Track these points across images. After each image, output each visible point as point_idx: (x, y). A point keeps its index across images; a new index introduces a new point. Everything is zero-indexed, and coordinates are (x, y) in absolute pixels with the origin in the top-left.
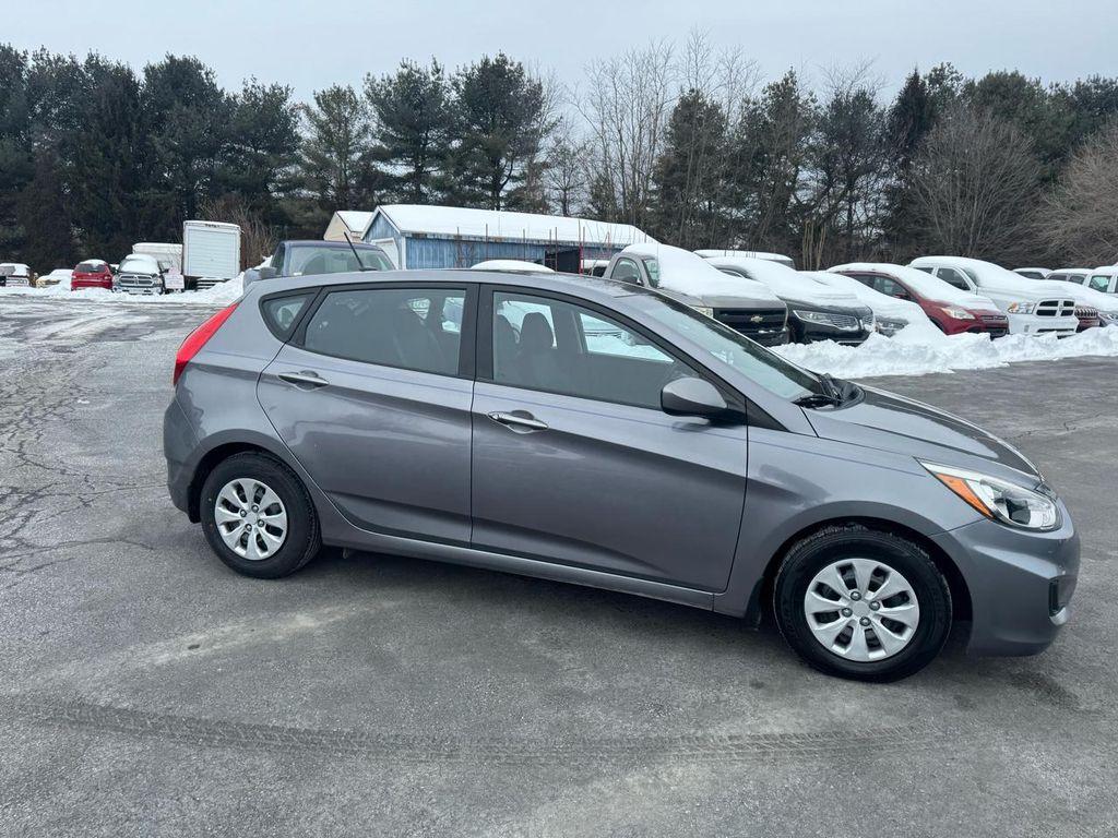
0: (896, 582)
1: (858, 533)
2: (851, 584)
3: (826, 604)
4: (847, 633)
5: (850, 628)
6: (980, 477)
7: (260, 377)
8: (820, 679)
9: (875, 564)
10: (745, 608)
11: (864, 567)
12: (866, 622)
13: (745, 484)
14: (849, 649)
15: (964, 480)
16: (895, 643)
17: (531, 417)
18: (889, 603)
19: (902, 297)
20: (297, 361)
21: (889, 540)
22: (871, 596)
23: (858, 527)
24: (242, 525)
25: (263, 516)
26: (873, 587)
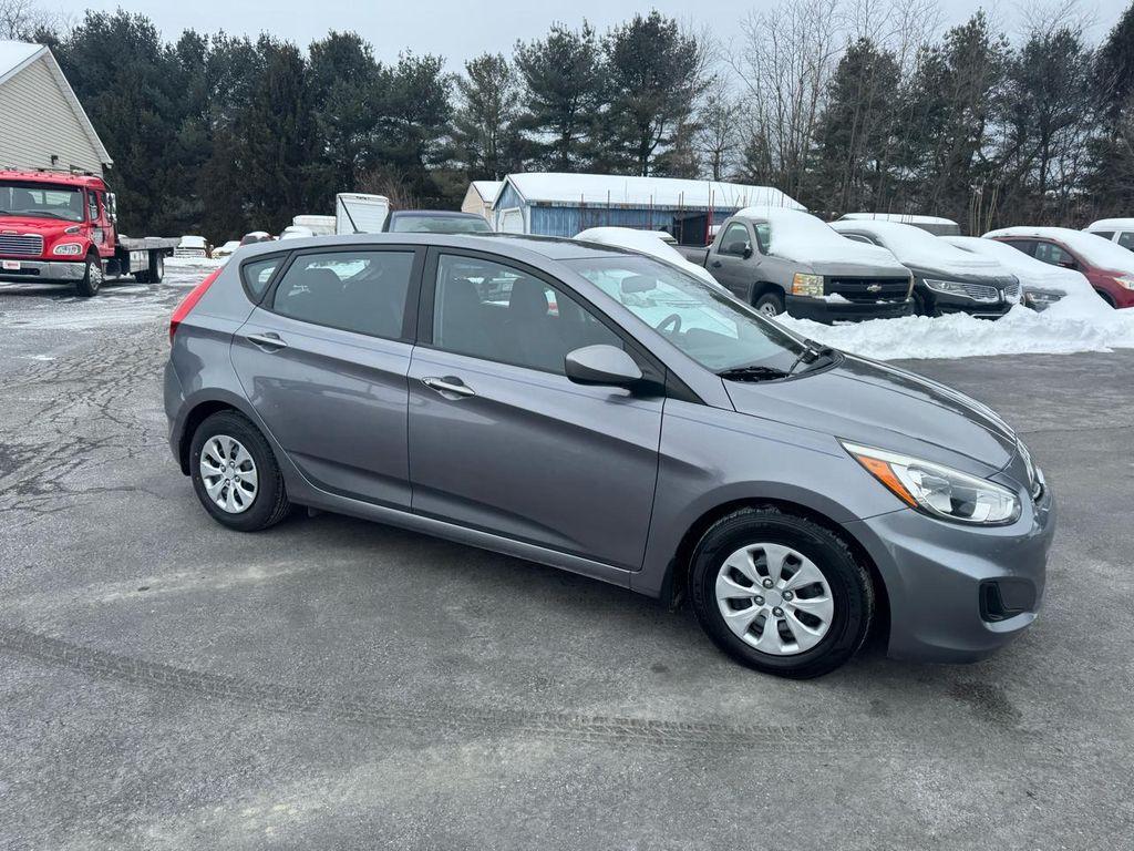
0: (809, 572)
1: (771, 516)
2: (763, 571)
3: (739, 591)
4: (760, 621)
5: (762, 616)
6: (909, 461)
7: (234, 339)
9: (787, 550)
10: (659, 589)
11: (776, 553)
12: (778, 612)
13: (659, 459)
14: (761, 639)
15: (888, 463)
16: (810, 637)
17: (460, 383)
18: (803, 593)
19: (1067, 266)
20: (261, 324)
21: (802, 525)
22: (783, 584)
23: (772, 509)
24: (223, 480)
25: (239, 472)
26: (786, 575)
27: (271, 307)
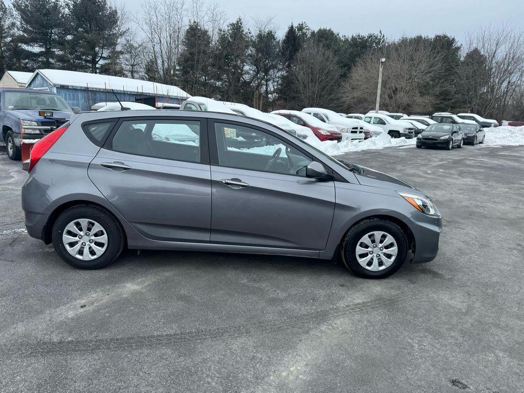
0: (390, 239)
1: (376, 222)
2: (373, 241)
3: (363, 250)
4: (371, 261)
5: (372, 259)
6: (417, 197)
7: (89, 166)
8: (361, 280)
9: (383, 233)
10: (332, 256)
11: (378, 234)
12: (378, 256)
13: (335, 205)
14: (372, 266)
15: (412, 198)
16: (389, 262)
17: (240, 181)
18: (387, 247)
19: (302, 125)
22: (380, 245)
23: (375, 219)
24: (80, 243)
25: (93, 238)
26: (381, 242)
27: (110, 147)
